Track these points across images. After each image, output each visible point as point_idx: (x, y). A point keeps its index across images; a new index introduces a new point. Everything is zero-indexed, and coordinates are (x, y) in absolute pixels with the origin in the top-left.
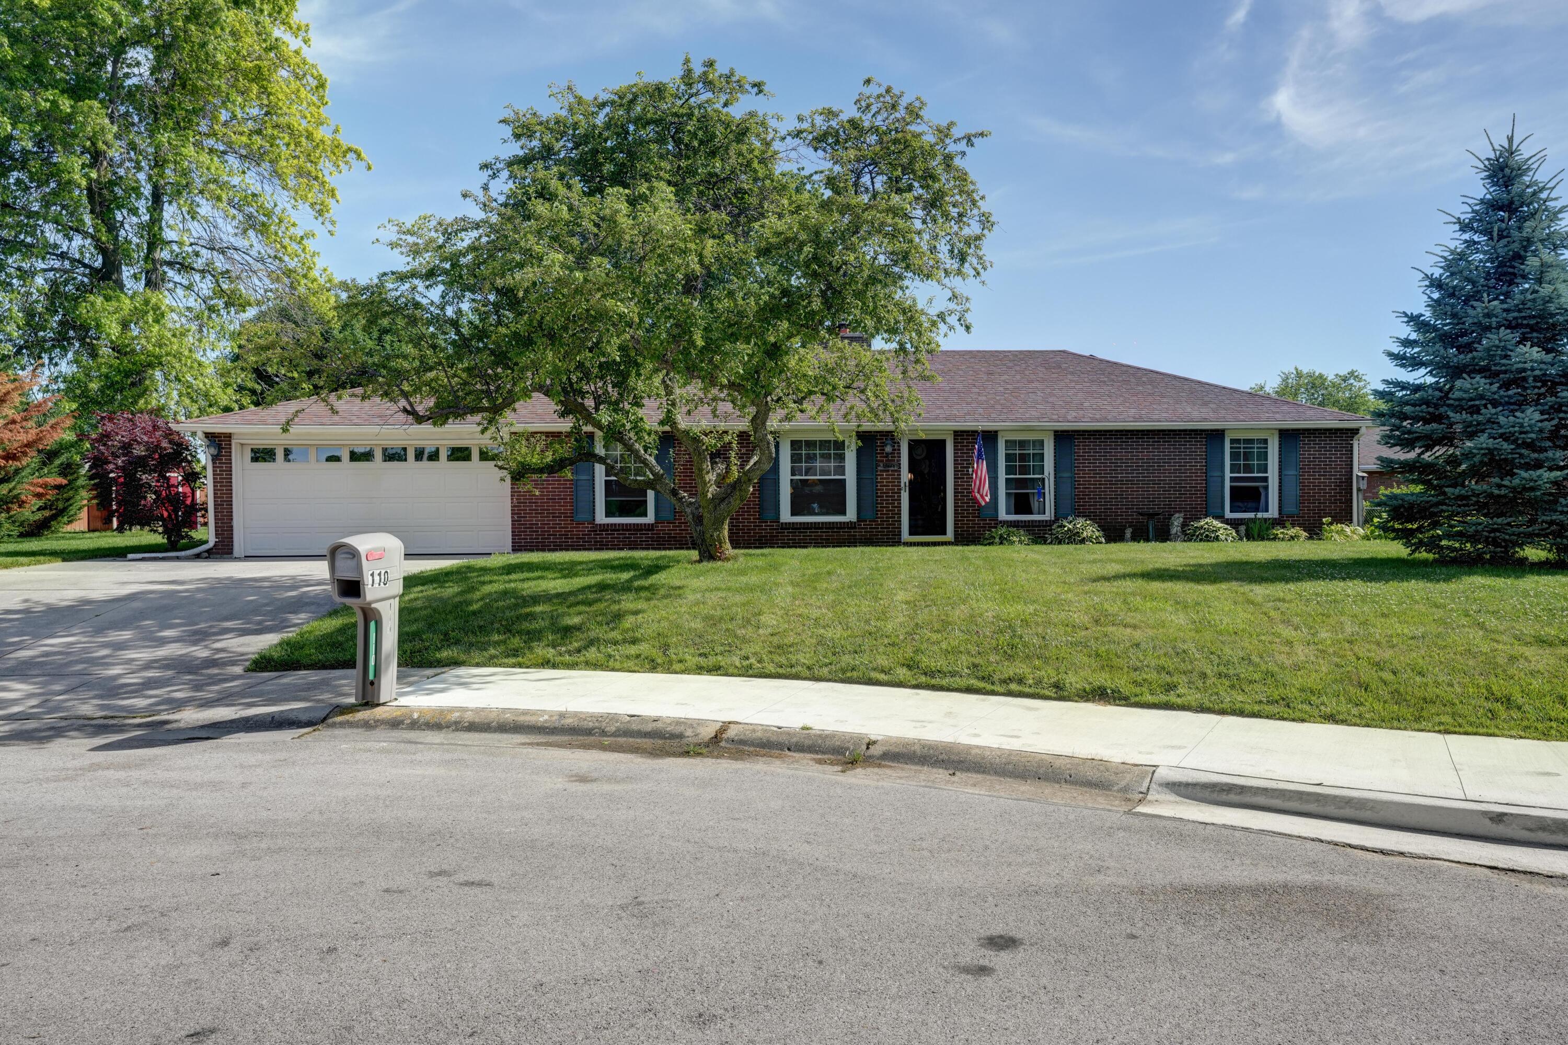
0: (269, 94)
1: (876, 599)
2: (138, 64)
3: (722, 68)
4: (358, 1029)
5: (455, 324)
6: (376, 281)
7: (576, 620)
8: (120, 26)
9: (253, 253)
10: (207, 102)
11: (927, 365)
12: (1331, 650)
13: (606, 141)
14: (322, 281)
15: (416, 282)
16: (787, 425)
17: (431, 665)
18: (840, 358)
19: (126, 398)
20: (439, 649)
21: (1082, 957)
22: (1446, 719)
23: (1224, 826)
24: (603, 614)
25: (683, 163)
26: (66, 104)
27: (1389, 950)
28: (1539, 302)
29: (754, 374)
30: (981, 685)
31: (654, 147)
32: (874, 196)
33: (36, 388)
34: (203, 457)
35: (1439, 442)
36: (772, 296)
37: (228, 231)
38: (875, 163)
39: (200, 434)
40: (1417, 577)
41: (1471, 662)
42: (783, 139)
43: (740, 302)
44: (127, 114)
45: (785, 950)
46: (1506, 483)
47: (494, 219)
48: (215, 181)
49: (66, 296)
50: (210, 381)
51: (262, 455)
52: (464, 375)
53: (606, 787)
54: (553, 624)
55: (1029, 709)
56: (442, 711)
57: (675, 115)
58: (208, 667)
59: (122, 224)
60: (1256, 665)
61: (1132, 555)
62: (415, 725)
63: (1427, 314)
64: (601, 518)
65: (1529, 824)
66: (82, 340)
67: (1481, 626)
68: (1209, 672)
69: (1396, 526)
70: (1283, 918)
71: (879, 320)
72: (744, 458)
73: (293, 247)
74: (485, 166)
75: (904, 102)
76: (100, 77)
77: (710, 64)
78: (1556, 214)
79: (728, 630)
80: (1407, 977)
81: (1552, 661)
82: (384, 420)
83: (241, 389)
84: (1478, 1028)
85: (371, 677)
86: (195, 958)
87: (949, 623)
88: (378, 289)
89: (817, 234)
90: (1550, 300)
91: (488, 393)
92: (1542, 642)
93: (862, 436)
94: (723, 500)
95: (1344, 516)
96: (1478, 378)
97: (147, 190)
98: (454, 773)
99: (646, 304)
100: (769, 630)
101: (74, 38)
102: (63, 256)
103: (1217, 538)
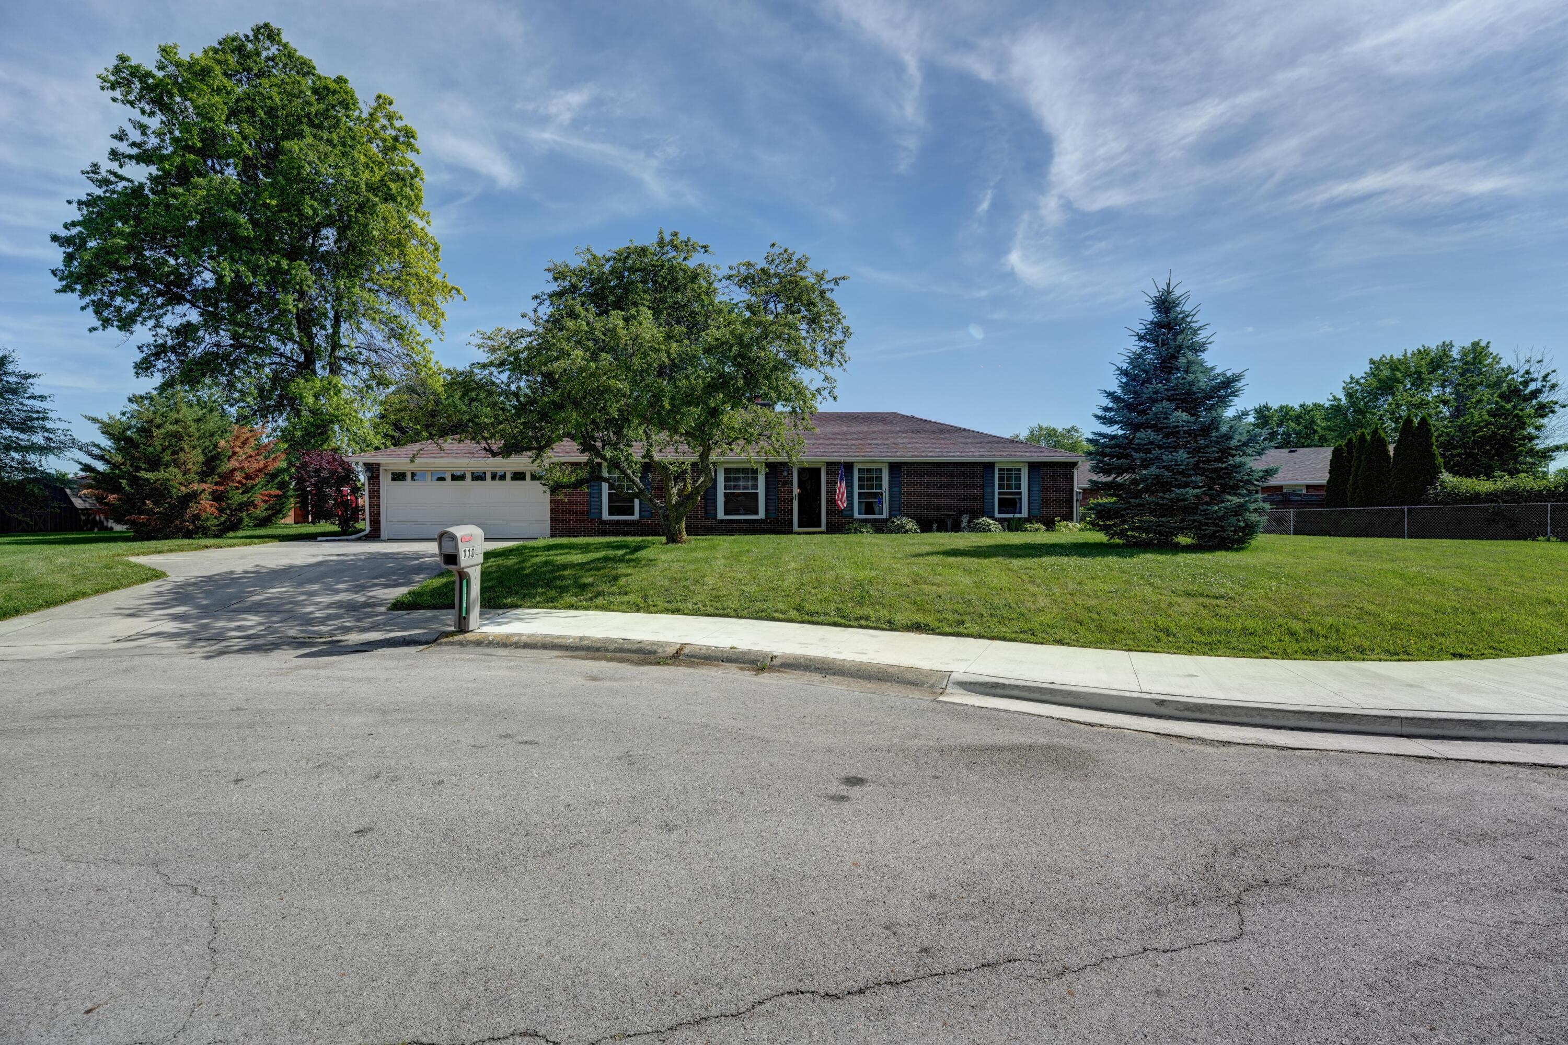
0: (405, 255)
1: (777, 567)
2: (327, 238)
3: (682, 237)
4: (457, 830)
5: (516, 395)
6: (468, 369)
7: (590, 580)
8: (317, 215)
9: (394, 352)
10: (368, 261)
11: (809, 421)
12: (1060, 600)
13: (610, 282)
14: (435, 369)
15: (493, 369)
16: (722, 459)
17: (500, 607)
18: (755, 417)
19: (317, 442)
20: (505, 598)
21: (904, 790)
22: (1130, 642)
23: (993, 709)
24: (607, 576)
25: (658, 296)
26: (285, 264)
27: (1094, 785)
28: (1187, 385)
29: (701, 426)
30: (843, 621)
31: (640, 286)
32: (777, 316)
33: (264, 436)
34: (363, 478)
35: (1126, 471)
36: (713, 378)
37: (379, 338)
38: (777, 295)
39: (361, 464)
40: (1113, 554)
41: (1145, 607)
42: (720, 280)
43: (693, 382)
44: (320, 268)
45: (720, 785)
46: (1167, 496)
47: (541, 330)
48: (372, 309)
49: (283, 379)
50: (366, 431)
51: (399, 477)
52: (522, 427)
53: (608, 684)
54: (575, 582)
55: (873, 636)
56: (507, 636)
57: (653, 266)
58: (365, 607)
59: (316, 335)
60: (1014, 609)
61: (937, 540)
62: (490, 644)
63: (1119, 392)
64: (606, 516)
65: (1179, 707)
66: (291, 406)
67: (1151, 585)
68: (984, 613)
69: (1101, 523)
70: (1029, 765)
71: (780, 393)
72: (695, 479)
73: (417, 348)
74: (535, 297)
75: (795, 258)
76: (304, 246)
77: (675, 234)
78: (1196, 331)
79: (684, 586)
80: (1104, 801)
81: (1194, 606)
82: (472, 455)
83: (386, 435)
84: (1146, 831)
85: (464, 614)
86: (359, 785)
87: (822, 583)
88: (469, 375)
89: (741, 340)
90: (1193, 384)
91: (536, 438)
92: (1188, 594)
93: (768, 465)
94: (682, 505)
95: (1068, 516)
96: (1150, 431)
97: (331, 314)
98: (515, 674)
99: (634, 383)
100: (710, 587)
101: (291, 223)
102: (281, 355)
103: (990, 530)
